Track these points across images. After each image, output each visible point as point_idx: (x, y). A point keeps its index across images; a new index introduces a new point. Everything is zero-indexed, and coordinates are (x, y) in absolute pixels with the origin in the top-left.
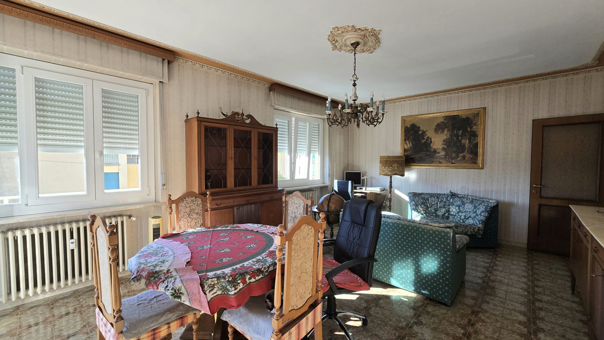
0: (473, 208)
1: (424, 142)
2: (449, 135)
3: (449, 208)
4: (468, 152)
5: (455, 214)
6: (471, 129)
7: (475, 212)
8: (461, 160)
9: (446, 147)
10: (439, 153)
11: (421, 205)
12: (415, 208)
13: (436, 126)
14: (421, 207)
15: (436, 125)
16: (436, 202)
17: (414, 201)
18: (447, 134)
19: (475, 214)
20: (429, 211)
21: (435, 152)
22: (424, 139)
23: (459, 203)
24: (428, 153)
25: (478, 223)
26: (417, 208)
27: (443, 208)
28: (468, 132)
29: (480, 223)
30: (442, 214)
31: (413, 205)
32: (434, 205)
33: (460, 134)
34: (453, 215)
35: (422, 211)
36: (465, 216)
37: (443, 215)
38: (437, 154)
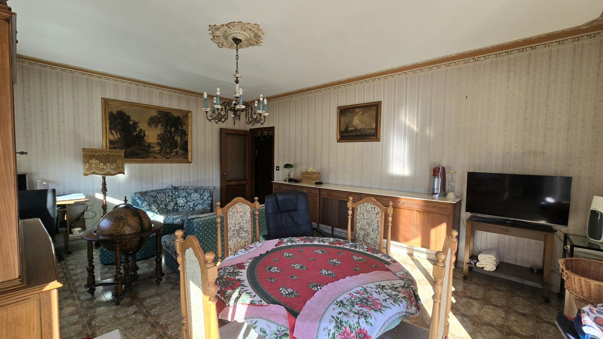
0: (199, 196)
1: (136, 134)
2: (162, 130)
3: (176, 201)
4: (180, 148)
5: (183, 205)
6: (182, 128)
7: (202, 199)
8: (175, 156)
9: (160, 142)
10: (153, 147)
11: (153, 204)
12: (149, 208)
13: (149, 119)
14: (154, 206)
15: (149, 117)
16: (164, 198)
17: (146, 201)
18: (161, 129)
19: (203, 200)
20: (161, 208)
21: (149, 146)
22: (137, 131)
23: (184, 194)
24: (141, 147)
25: (207, 207)
26: (151, 207)
27: (172, 202)
28: (179, 129)
29: (208, 207)
30: (172, 207)
31: (146, 206)
32: (164, 201)
33: (173, 131)
34: (182, 206)
35: (156, 210)
36: (194, 204)
37: (173, 209)
38: (152, 149)
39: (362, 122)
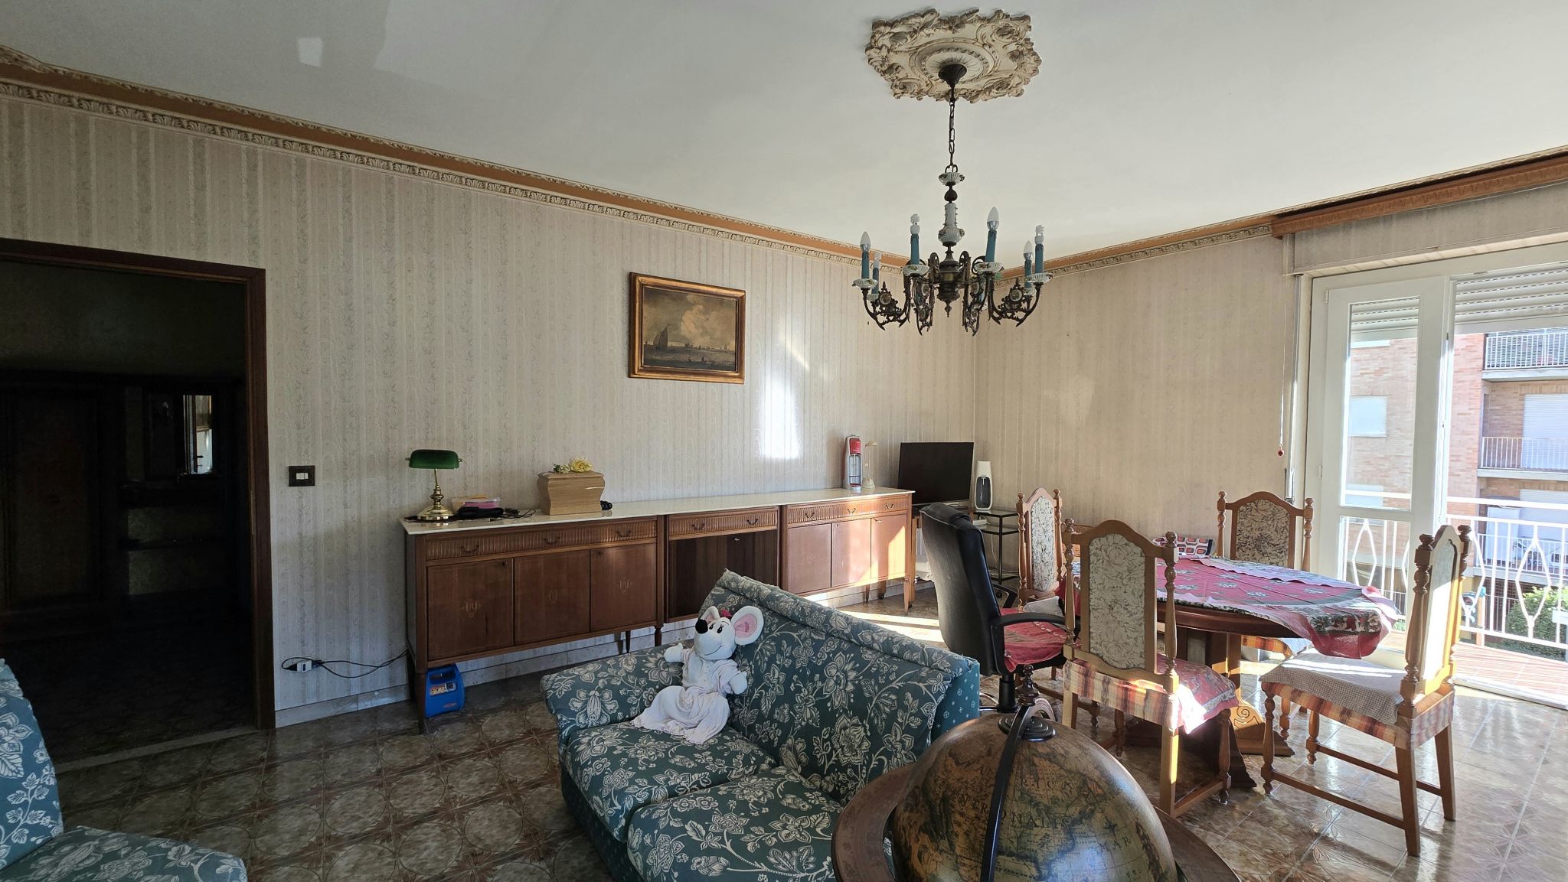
39: (705, 333)
